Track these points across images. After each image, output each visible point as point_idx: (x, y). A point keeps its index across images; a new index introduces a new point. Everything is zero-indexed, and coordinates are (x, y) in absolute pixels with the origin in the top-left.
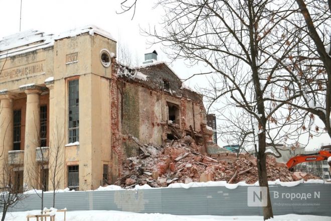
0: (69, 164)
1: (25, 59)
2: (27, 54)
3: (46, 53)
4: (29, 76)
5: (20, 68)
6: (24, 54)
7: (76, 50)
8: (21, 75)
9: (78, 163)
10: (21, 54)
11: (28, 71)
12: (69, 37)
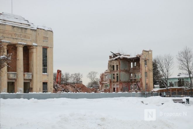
0: (44, 81)
1: (21, 30)
2: (22, 28)
3: (31, 31)
4: (22, 38)
5: (17, 33)
6: (20, 27)
7: (47, 36)
8: (18, 37)
9: (47, 82)
10: (19, 27)
11: (22, 36)
12: (44, 30)
